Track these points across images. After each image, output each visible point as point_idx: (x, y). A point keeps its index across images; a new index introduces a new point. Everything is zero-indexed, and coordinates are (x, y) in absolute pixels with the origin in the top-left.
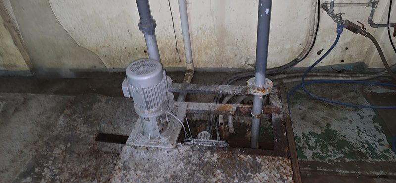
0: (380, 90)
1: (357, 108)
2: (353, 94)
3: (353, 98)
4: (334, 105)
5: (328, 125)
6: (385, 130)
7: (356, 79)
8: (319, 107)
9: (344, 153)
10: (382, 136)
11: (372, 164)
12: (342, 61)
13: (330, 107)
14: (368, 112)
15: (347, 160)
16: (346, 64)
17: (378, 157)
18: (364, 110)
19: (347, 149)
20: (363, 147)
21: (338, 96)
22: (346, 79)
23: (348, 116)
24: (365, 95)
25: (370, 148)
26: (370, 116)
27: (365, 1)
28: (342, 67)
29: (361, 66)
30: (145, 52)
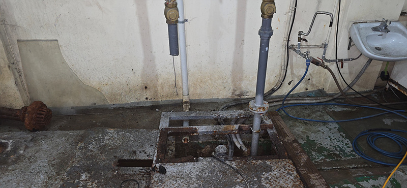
0: (338, 109)
1: (325, 123)
2: (319, 113)
3: (320, 116)
4: (308, 122)
5: (308, 137)
6: (348, 137)
7: (318, 101)
8: (297, 124)
9: (324, 155)
10: (347, 141)
11: (345, 161)
12: (307, 89)
13: (306, 124)
14: (334, 126)
15: (328, 160)
16: (309, 91)
17: (348, 156)
18: (330, 124)
19: (326, 153)
20: (336, 150)
21: (309, 115)
22: (311, 102)
23: (320, 129)
24: (328, 113)
25: (341, 150)
26: (335, 128)
27: (319, 44)
28: (307, 95)
29: (321, 93)
30: (146, 88)
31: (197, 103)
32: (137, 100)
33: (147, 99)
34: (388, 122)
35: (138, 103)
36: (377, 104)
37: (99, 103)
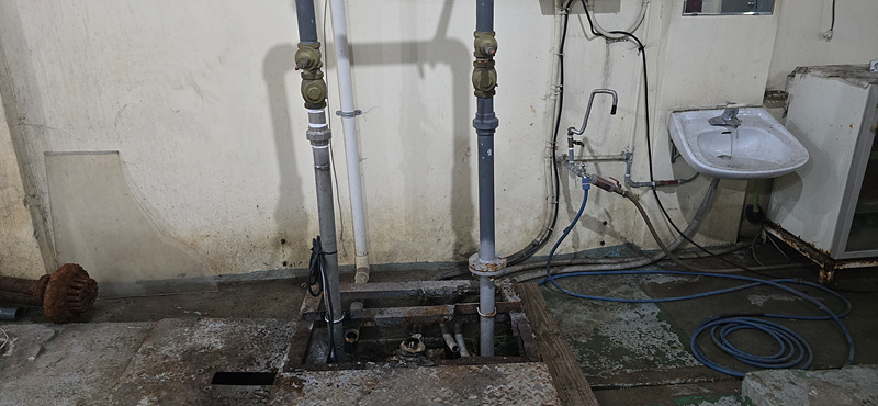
0: (662, 280)
1: (633, 304)
2: (625, 288)
3: (627, 293)
4: (600, 303)
5: (596, 330)
6: (675, 329)
7: (627, 266)
8: (579, 308)
9: (624, 363)
10: (674, 337)
11: (664, 373)
12: (603, 243)
13: (595, 307)
14: (650, 310)
15: (628, 371)
16: (608, 248)
17: (673, 363)
18: (644, 306)
19: (627, 358)
20: (649, 353)
21: (604, 291)
22: (613, 267)
23: (622, 316)
24: (642, 287)
25: (659, 353)
26: (652, 313)
27: (616, 153)
28: (603, 253)
29: (630, 249)
30: (283, 242)
31: (386, 273)
32: (265, 269)
33: (285, 264)
34: (758, 300)
35: (268, 274)
36: (739, 270)
37: (191, 275)
